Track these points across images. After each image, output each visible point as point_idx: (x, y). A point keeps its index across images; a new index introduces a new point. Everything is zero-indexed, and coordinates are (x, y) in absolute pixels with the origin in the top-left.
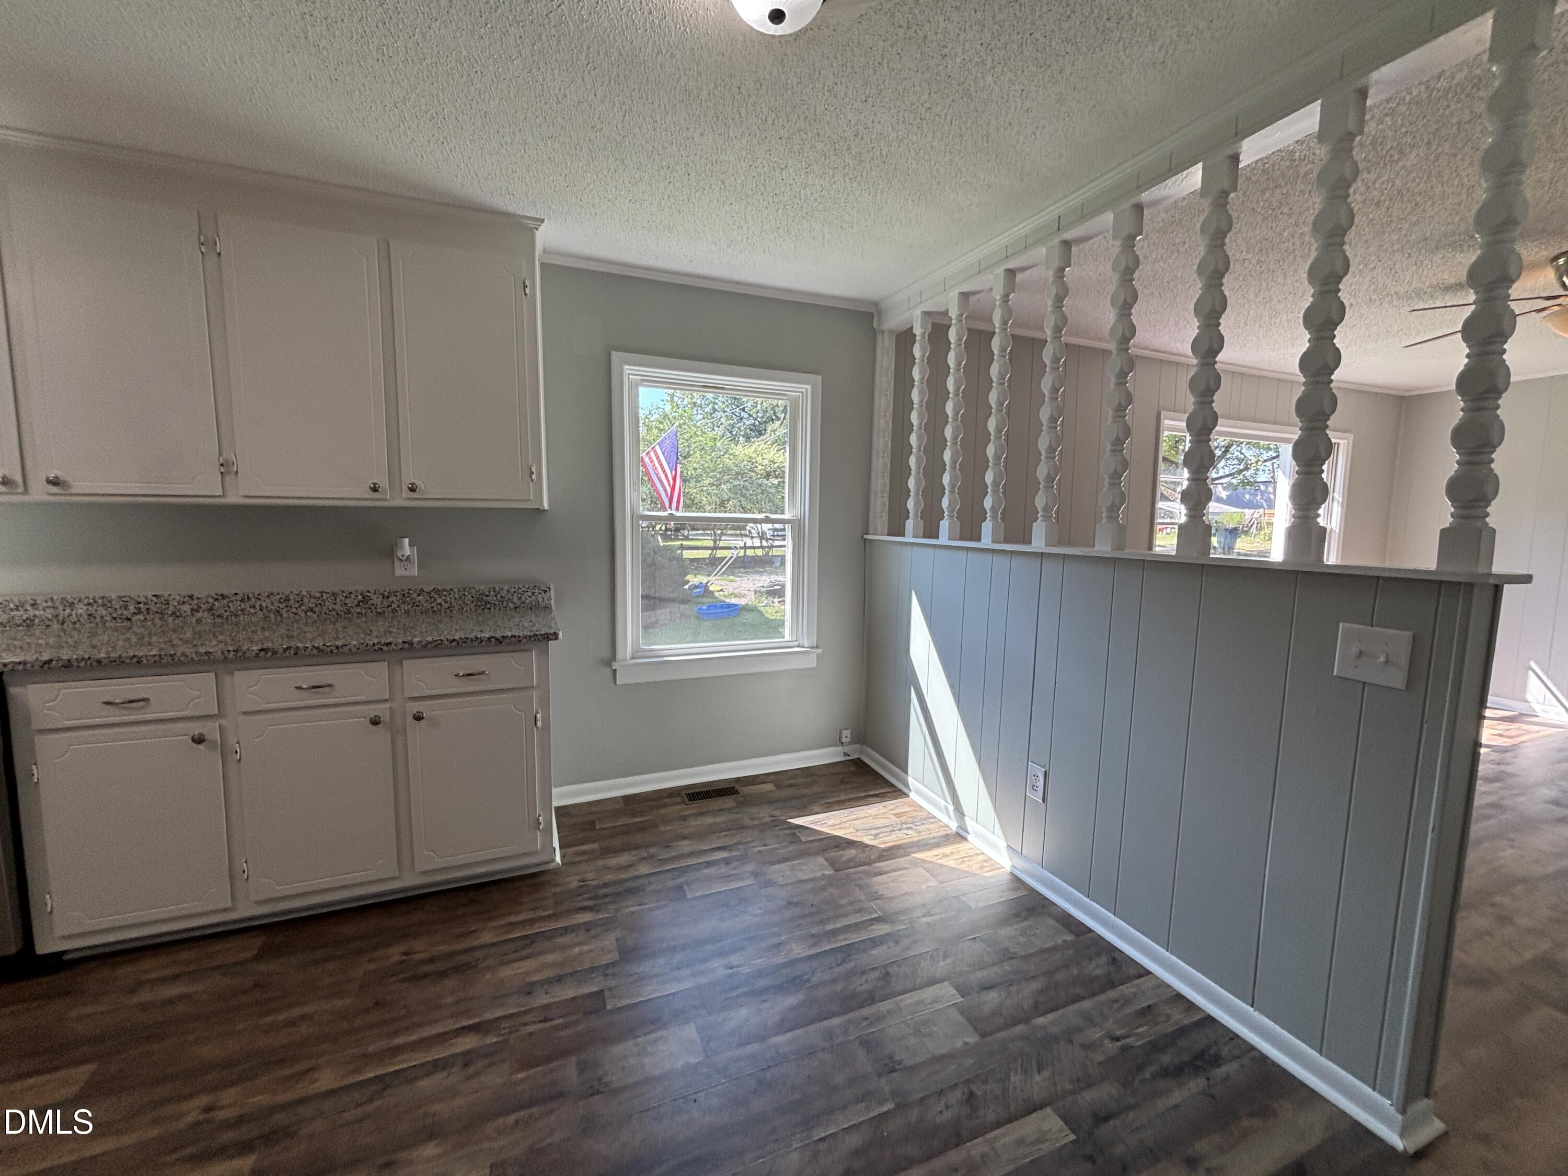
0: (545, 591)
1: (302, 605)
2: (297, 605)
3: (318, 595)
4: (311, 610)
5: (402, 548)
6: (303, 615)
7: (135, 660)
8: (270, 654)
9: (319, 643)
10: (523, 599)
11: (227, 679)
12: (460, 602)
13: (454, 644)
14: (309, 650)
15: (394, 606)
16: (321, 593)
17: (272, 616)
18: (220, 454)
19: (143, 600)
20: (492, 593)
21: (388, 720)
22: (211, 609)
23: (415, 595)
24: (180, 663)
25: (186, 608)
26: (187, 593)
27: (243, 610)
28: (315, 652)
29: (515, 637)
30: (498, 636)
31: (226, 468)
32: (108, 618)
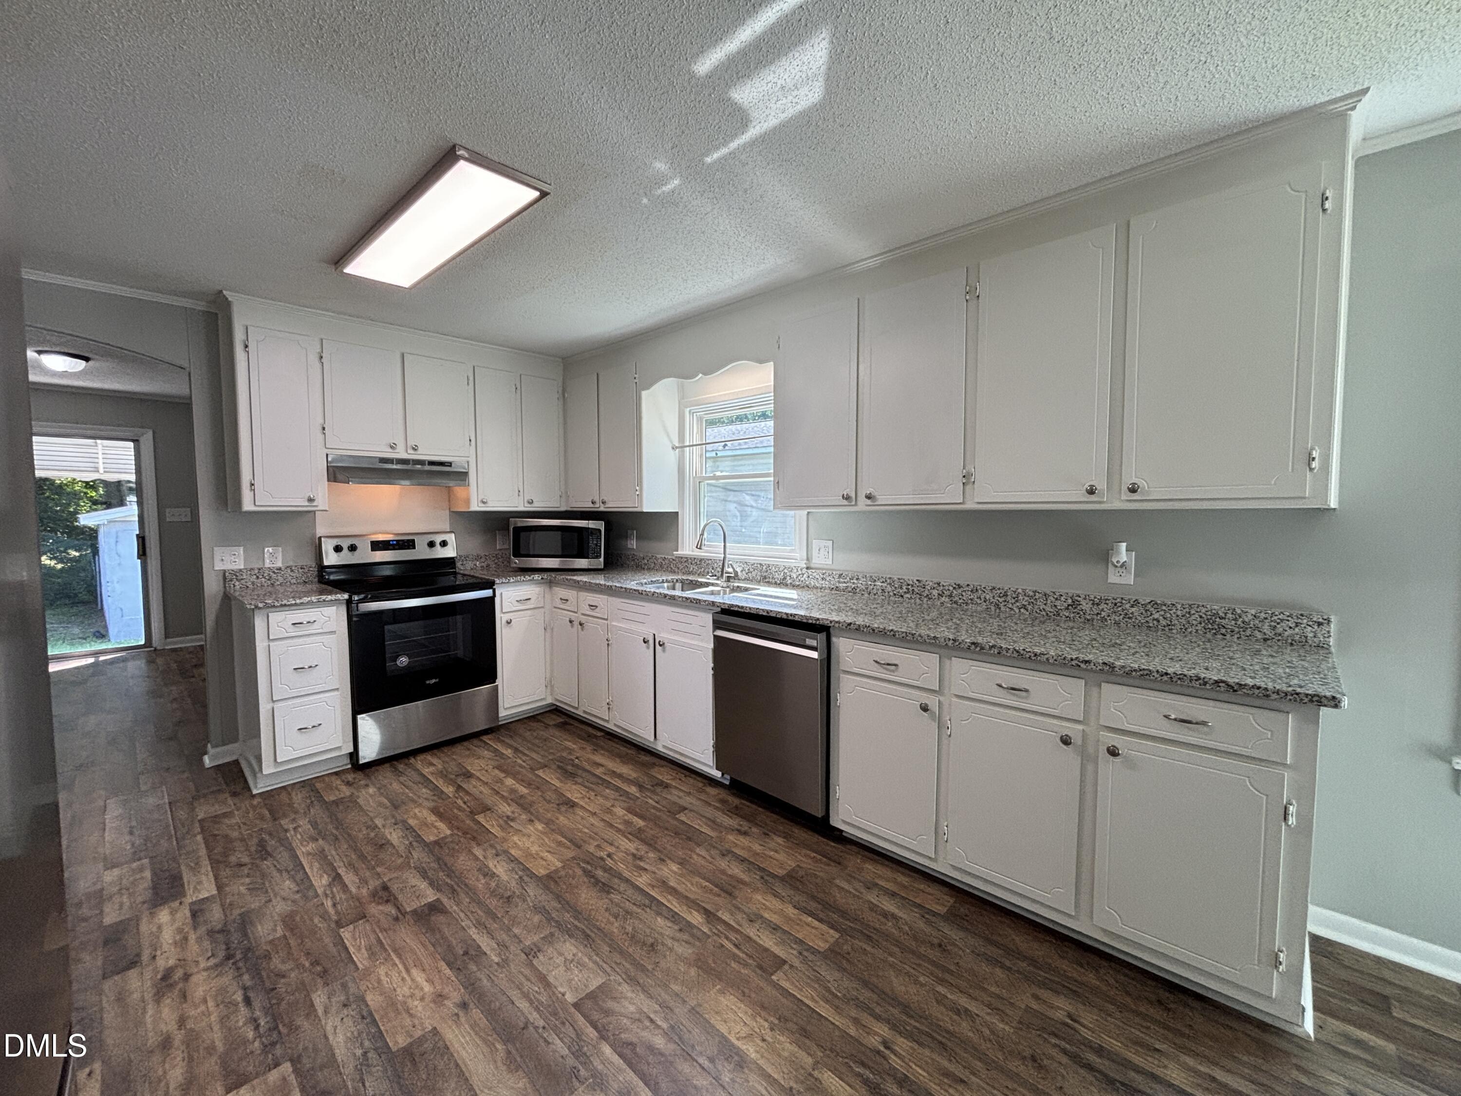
0: (1320, 624)
1: (1017, 601)
2: (1013, 601)
3: (1031, 594)
4: (1024, 607)
5: (1118, 553)
6: (1017, 611)
7: (892, 633)
8: (978, 649)
9: (1020, 646)
10: (1280, 629)
11: (947, 662)
12: (1183, 621)
13: (1165, 678)
14: (1010, 652)
15: (1103, 614)
16: (1035, 592)
17: (993, 608)
18: (964, 468)
19: (911, 583)
20: (1230, 616)
21: (1080, 742)
22: (950, 596)
23: (1128, 606)
24: (917, 642)
25: (935, 592)
26: (936, 580)
27: (971, 600)
28: (1015, 655)
29: (1259, 688)
30: (1231, 681)
31: (967, 479)
32: (891, 594)
